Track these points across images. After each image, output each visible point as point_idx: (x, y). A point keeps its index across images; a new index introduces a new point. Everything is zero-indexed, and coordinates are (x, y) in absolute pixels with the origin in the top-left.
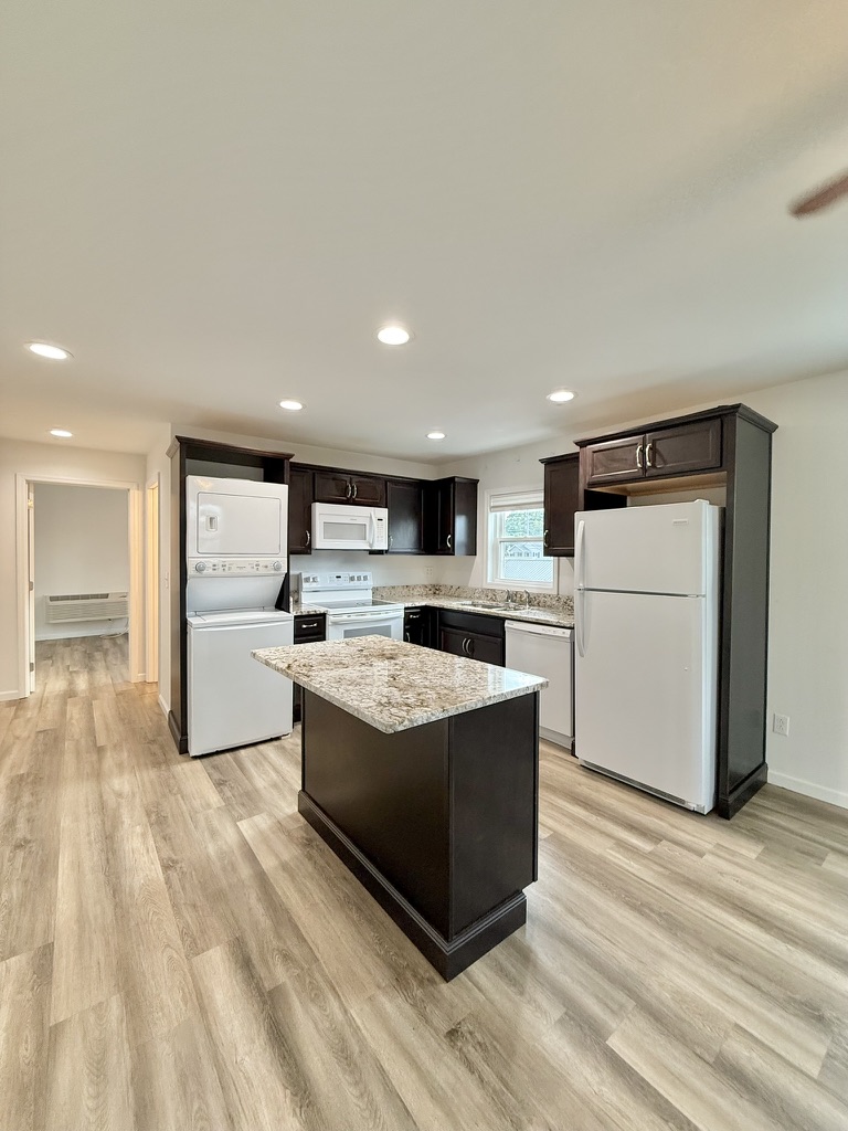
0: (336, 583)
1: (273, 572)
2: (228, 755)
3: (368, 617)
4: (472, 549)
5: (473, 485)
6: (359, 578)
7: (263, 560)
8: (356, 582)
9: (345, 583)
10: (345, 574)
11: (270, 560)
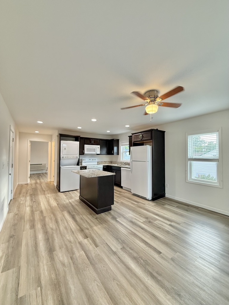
0: (89, 161)
1: (76, 158)
2: (67, 192)
4: (118, 153)
5: (118, 140)
6: (94, 160)
7: (74, 156)
8: (94, 161)
10: (91, 159)
11: (76, 156)
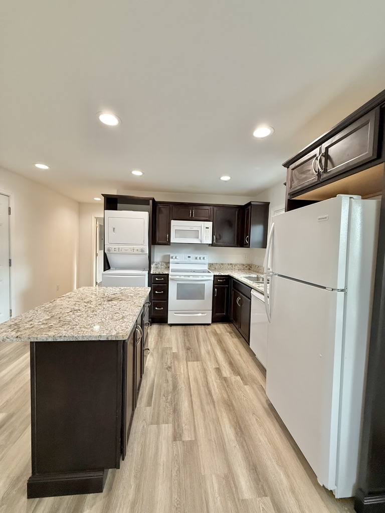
0: (188, 260)
1: (140, 253)
3: (191, 278)
4: (264, 245)
5: (267, 205)
6: (200, 258)
7: (136, 247)
8: (198, 261)
9: (192, 260)
10: (193, 256)
11: (139, 247)
